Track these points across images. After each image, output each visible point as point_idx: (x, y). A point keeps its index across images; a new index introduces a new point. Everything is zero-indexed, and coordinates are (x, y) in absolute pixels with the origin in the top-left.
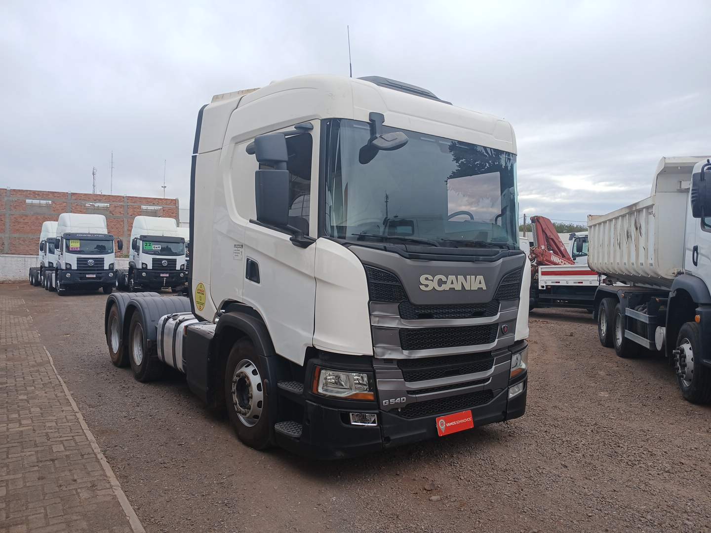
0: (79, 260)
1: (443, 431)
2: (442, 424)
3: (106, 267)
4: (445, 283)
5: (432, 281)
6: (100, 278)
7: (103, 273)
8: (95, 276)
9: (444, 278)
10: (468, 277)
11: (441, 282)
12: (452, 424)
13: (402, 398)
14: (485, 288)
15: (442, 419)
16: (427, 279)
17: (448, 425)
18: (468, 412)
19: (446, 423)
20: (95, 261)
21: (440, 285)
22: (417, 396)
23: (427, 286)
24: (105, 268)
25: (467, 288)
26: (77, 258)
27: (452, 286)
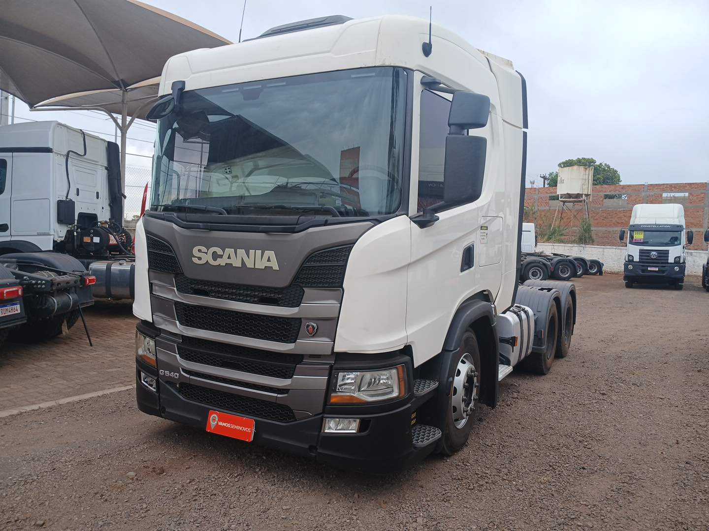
0: (641, 252)
1: (213, 427)
2: (214, 420)
3: (671, 260)
4: (221, 256)
5: (206, 253)
6: (663, 272)
7: (668, 266)
8: (657, 269)
9: (219, 251)
10: (252, 252)
11: (215, 256)
12: (225, 424)
13: (175, 374)
14: (276, 267)
15: (216, 414)
16: (200, 251)
17: (221, 424)
18: (252, 420)
19: (219, 420)
20: (658, 253)
21: (215, 259)
22: (191, 377)
23: (200, 259)
24: (669, 261)
25: (250, 265)
26: (640, 250)
27: (229, 261)
